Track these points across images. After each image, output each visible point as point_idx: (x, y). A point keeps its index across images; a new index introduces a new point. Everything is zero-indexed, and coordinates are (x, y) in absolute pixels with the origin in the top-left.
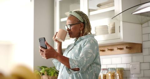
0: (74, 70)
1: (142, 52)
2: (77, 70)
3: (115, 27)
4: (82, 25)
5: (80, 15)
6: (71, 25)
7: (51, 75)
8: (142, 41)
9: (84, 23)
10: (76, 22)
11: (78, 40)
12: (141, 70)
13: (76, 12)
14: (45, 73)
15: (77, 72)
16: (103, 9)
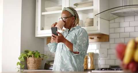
0: (75, 53)
1: (109, 41)
2: (77, 53)
3: (93, 22)
4: (73, 18)
5: (73, 11)
6: (66, 18)
7: (36, 57)
8: (110, 33)
9: (75, 16)
10: (70, 16)
11: (71, 30)
12: (108, 54)
13: (69, 8)
14: (33, 55)
15: (77, 54)
16: (79, 8)
